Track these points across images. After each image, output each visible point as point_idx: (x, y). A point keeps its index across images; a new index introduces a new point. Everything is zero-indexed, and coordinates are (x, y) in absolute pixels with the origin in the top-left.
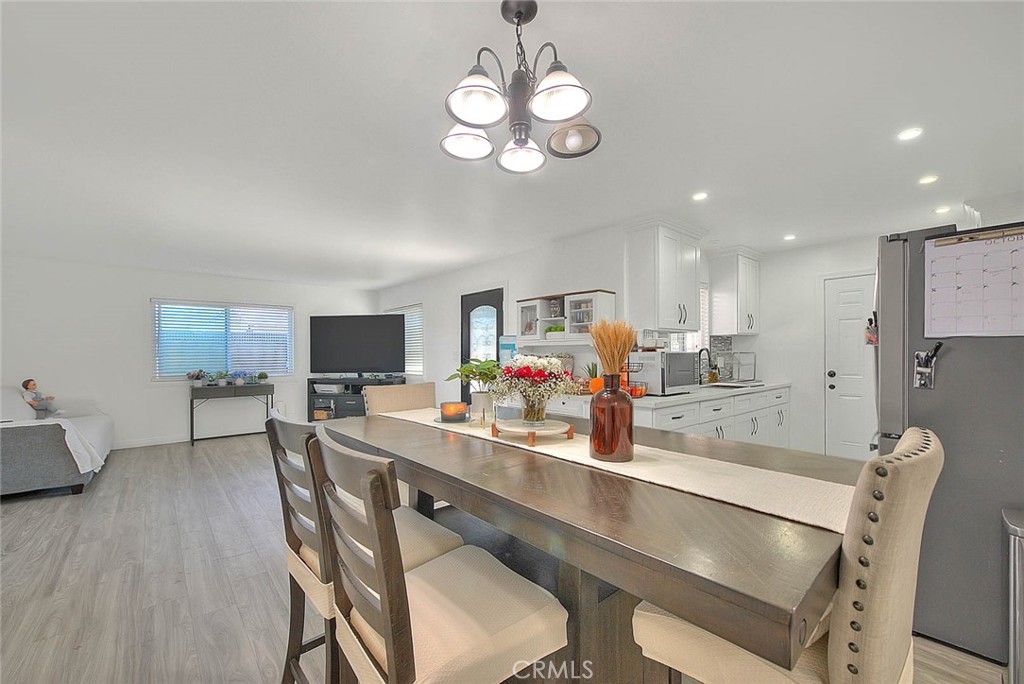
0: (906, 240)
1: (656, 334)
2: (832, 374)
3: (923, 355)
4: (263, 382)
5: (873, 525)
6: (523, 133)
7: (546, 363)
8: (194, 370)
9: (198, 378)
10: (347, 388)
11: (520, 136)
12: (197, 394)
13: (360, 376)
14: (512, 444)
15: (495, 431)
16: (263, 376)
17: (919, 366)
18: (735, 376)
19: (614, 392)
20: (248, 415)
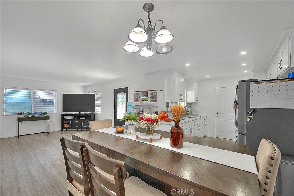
0: (246, 82)
1: (174, 103)
2: (218, 113)
3: (250, 112)
4: (45, 115)
5: (270, 174)
6: (150, 46)
7: (154, 116)
8: (20, 112)
9: (21, 114)
10: (75, 117)
11: (149, 47)
12: (20, 120)
13: (80, 113)
14: (144, 142)
15: (138, 138)
16: (45, 113)
17: (249, 115)
18: (193, 113)
19: (178, 127)
20: (39, 127)
